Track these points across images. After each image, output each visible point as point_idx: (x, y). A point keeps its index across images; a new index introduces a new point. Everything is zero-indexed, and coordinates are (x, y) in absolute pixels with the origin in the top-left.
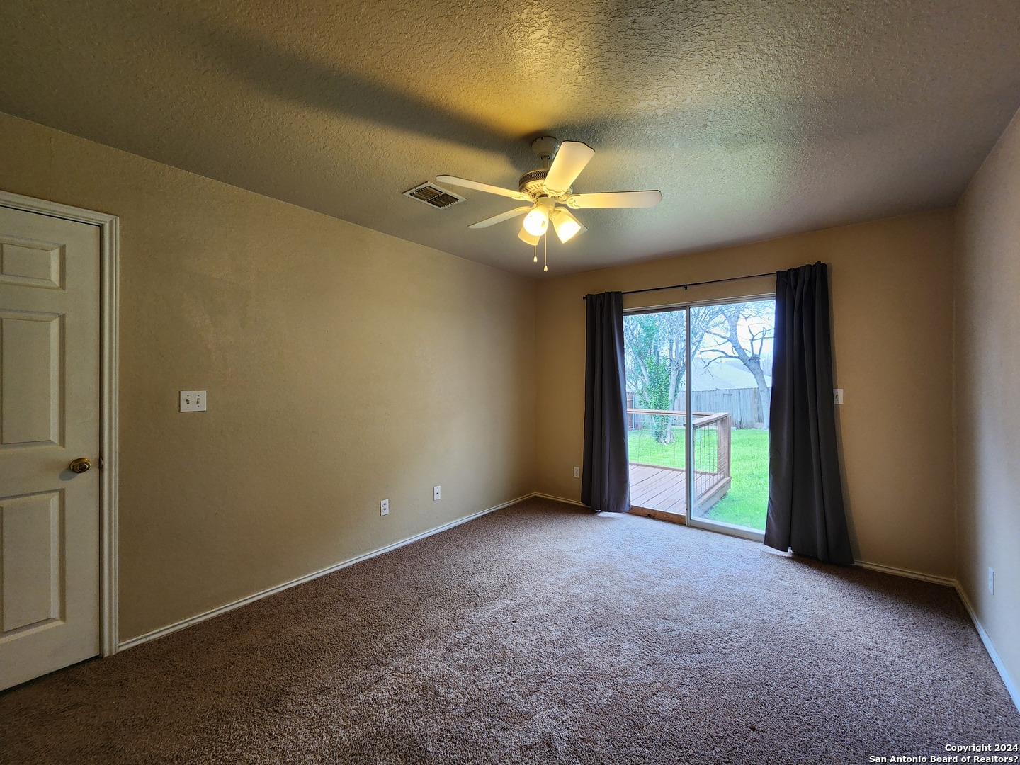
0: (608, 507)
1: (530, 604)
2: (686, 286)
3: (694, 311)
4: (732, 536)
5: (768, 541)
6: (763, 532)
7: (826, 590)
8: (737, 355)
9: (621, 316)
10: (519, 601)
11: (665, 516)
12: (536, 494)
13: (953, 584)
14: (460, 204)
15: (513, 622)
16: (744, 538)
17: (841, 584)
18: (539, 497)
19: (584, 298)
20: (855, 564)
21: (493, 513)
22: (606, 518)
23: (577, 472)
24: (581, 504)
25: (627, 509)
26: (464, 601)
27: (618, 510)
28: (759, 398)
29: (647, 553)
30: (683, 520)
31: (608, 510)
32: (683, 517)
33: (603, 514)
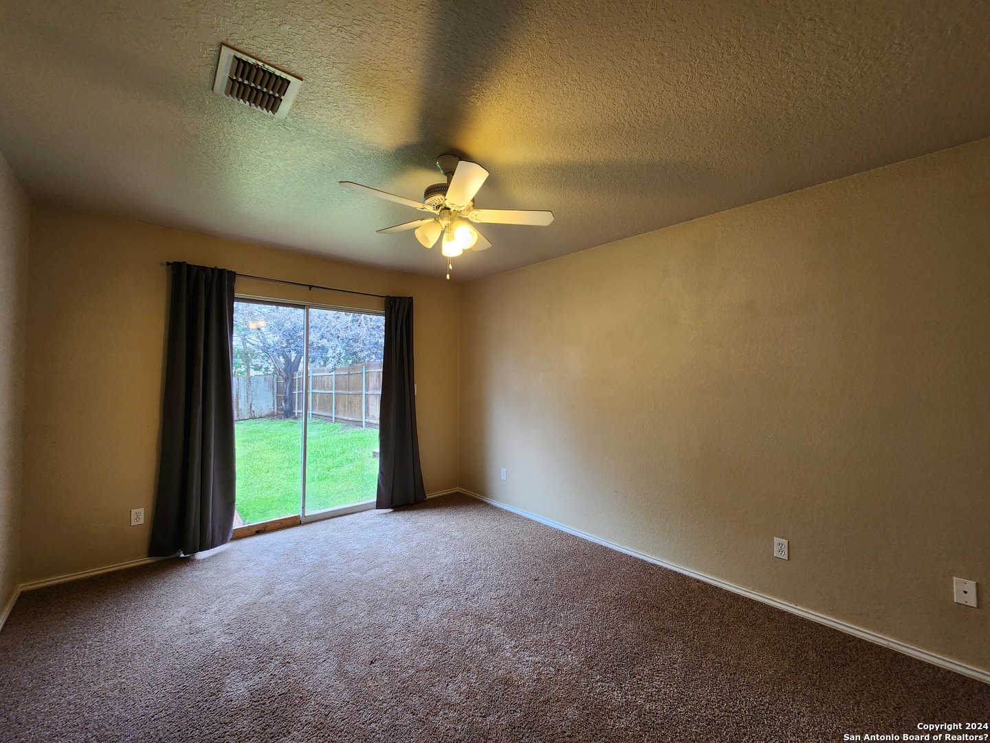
0: (213, 543)
2: (311, 287)
5: (379, 505)
6: (374, 499)
7: (437, 517)
11: (277, 524)
12: (23, 587)
13: (458, 490)
16: (353, 513)
17: (435, 511)
19: (168, 264)
23: (140, 516)
24: (149, 561)
25: (231, 535)
27: (223, 541)
30: (298, 521)
31: (213, 546)
32: (296, 518)
33: (201, 555)
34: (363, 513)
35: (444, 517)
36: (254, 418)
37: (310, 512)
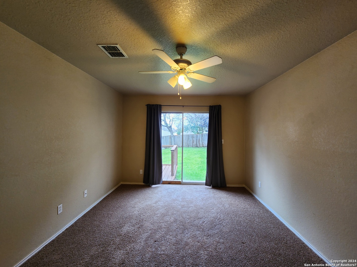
0: (156, 183)
1: (155, 231)
2: (183, 106)
3: (184, 114)
4: (195, 185)
5: (206, 184)
6: (205, 181)
7: (226, 195)
8: (166, 125)
9: (161, 113)
10: (150, 232)
11: (174, 182)
12: (122, 183)
13: (244, 186)
14: (125, 59)
15: (155, 242)
16: (198, 185)
17: (227, 193)
18: (124, 184)
19: (146, 105)
20: (227, 186)
21: (108, 196)
22: (155, 187)
23: (142, 172)
24: (143, 184)
25: (162, 182)
26: (126, 242)
27: (159, 184)
28: (171, 139)
29: (178, 197)
30: (180, 183)
31: (156, 184)
32: (180, 182)
33: (153, 186)
34: (201, 186)
35: (228, 196)
36: (204, 147)
37: (184, 181)
